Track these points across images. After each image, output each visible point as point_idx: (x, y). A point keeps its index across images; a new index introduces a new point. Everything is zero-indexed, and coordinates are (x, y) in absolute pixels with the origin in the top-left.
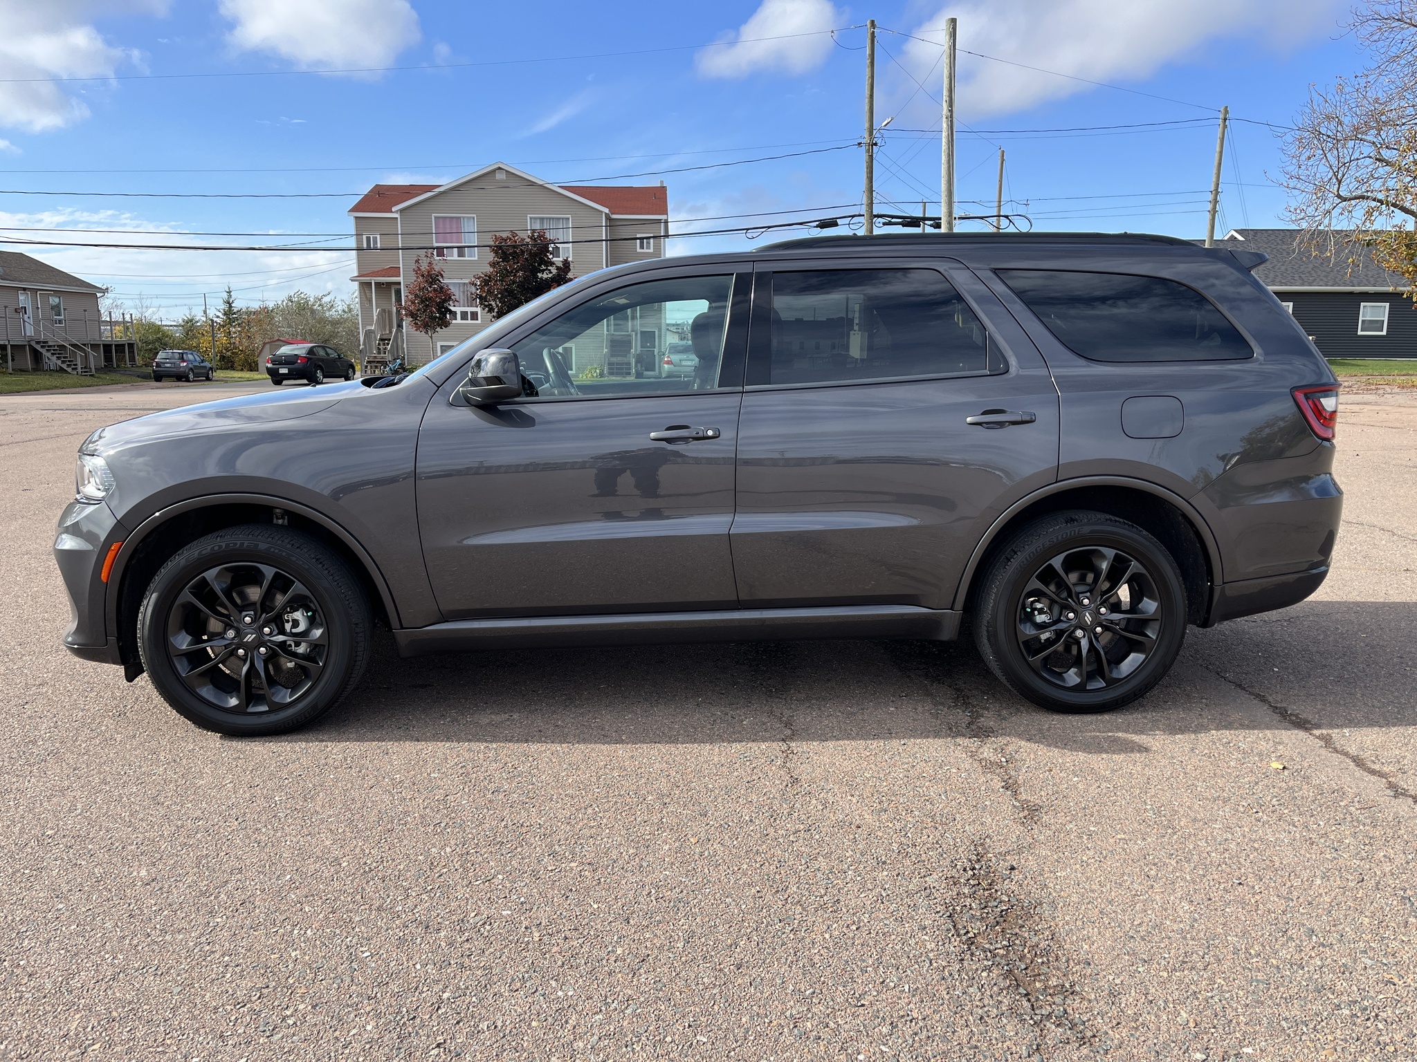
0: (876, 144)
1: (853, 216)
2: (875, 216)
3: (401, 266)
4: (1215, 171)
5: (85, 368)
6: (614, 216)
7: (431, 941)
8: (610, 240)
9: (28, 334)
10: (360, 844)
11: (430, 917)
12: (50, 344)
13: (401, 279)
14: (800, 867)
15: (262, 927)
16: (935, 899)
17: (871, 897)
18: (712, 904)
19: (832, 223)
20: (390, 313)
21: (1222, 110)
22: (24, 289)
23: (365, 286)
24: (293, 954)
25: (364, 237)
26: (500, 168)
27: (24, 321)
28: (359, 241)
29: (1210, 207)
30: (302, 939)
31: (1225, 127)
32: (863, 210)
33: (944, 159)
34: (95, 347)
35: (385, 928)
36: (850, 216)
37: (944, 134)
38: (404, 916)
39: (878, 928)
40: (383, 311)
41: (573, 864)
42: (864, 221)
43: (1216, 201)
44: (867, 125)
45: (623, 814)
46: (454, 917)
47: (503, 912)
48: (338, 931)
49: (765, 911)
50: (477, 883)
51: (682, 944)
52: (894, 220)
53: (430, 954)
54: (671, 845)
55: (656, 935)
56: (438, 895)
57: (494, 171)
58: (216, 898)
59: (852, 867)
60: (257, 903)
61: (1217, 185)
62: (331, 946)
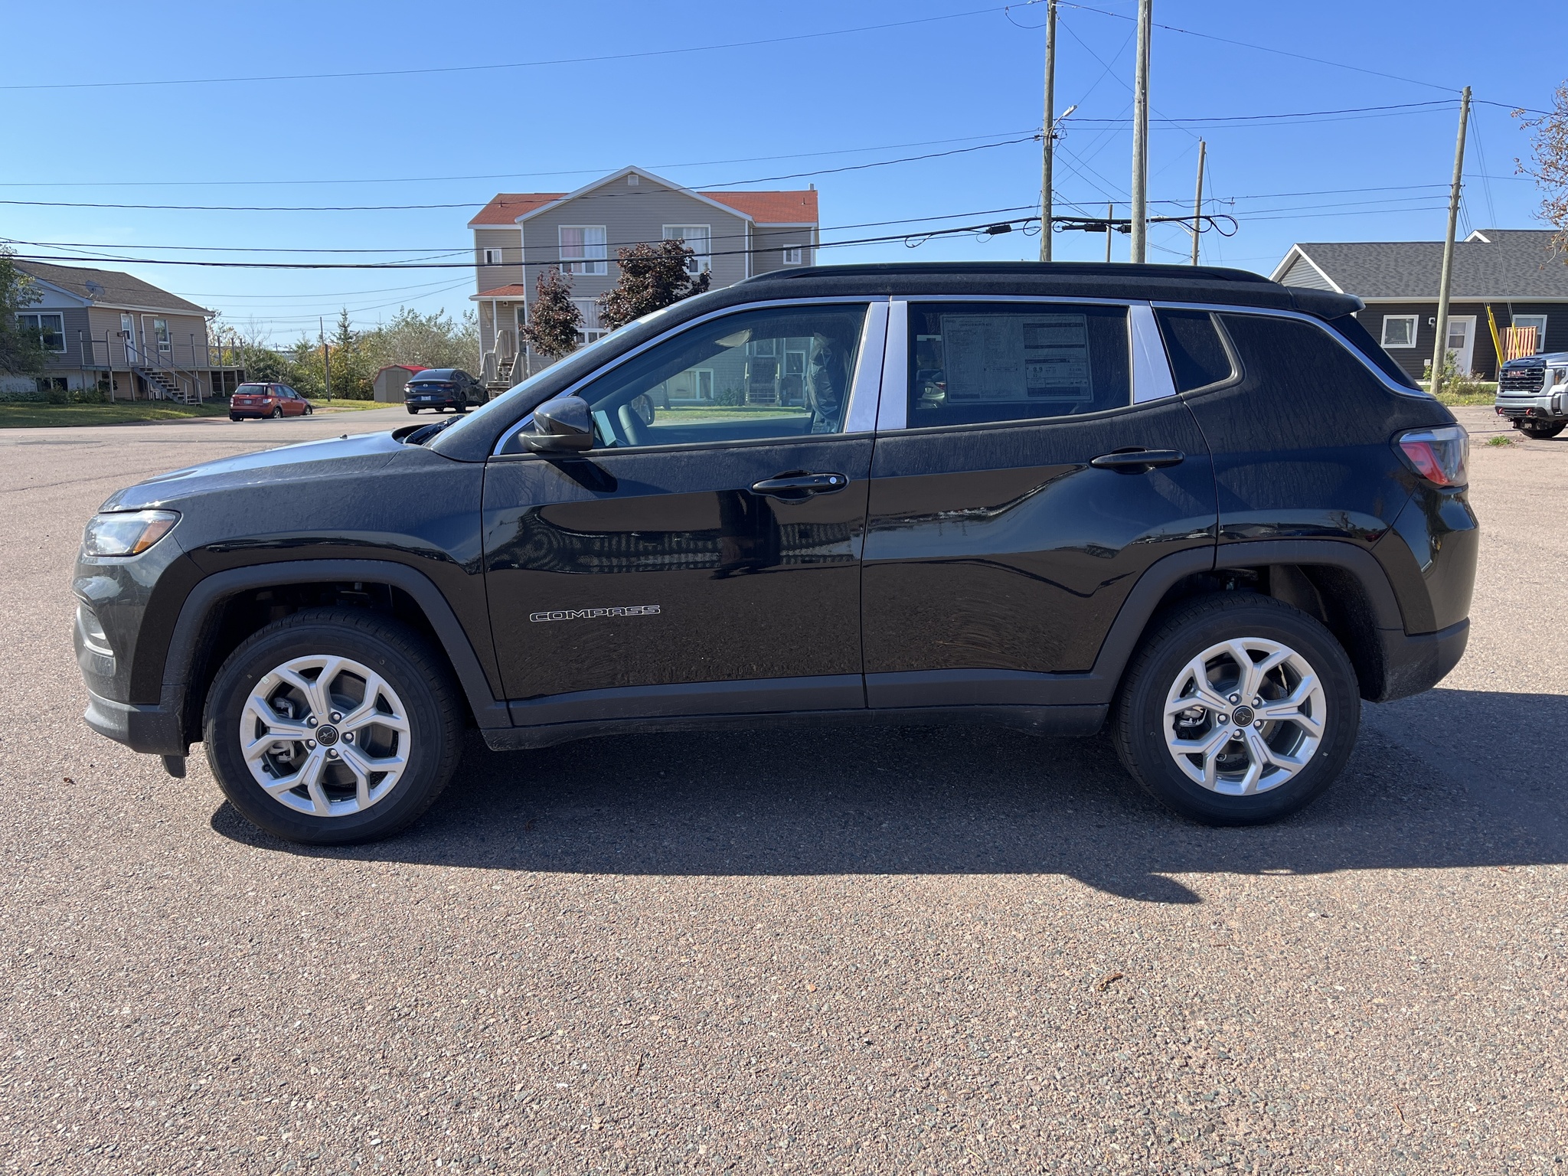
1: (1028, 220)
2: (1054, 219)
3: (524, 283)
4: (1456, 162)
5: (193, 397)
6: (758, 225)
7: (461, 1125)
8: (753, 252)
9: (131, 360)
10: (393, 981)
11: (464, 1089)
12: (155, 371)
13: (523, 298)
14: (947, 1032)
15: (254, 1095)
16: (1128, 1085)
17: (1040, 1080)
18: (829, 1084)
19: (1003, 228)
20: (513, 335)
21: (1464, 90)
22: (127, 312)
23: (485, 306)
24: (284, 1137)
25: (485, 251)
26: (632, 173)
27: (127, 346)
28: (479, 256)
29: (1450, 203)
30: (300, 1114)
31: (1467, 110)
33: (1135, 150)
34: (202, 373)
35: (405, 1103)
36: (1024, 220)
37: (1136, 121)
38: (431, 1086)
39: (1050, 1128)
40: (505, 333)
41: (653, 1018)
42: (1042, 226)
43: (1457, 197)
44: (1045, 115)
45: (724, 948)
46: (494, 1090)
47: (557, 1085)
48: (345, 1107)
49: (898, 1095)
50: (530, 1040)
51: (786, 1142)
52: (1075, 224)
53: (456, 1145)
54: (781, 993)
55: (753, 1128)
56: (478, 1057)
57: (626, 176)
58: (206, 1049)
59: (1017, 1034)
60: (253, 1059)
61: (1459, 178)
62: (333, 1127)
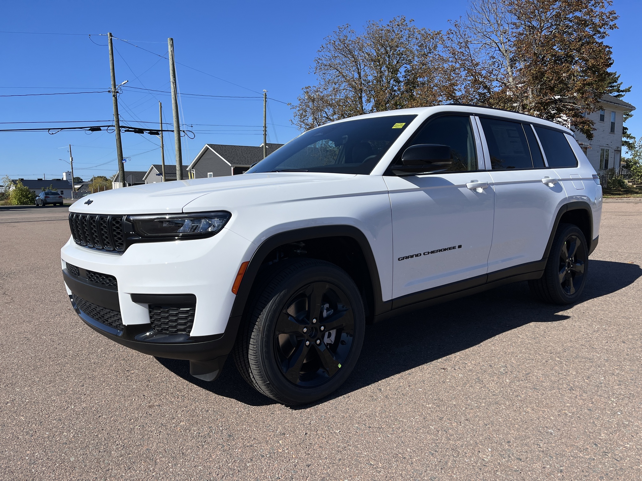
0: (118, 92)
1: (109, 126)
2: (121, 127)
19: (98, 129)
21: (264, 94)
29: (263, 133)
31: (266, 101)
32: (114, 123)
33: (173, 101)
36: (107, 126)
37: (172, 90)
42: (116, 129)
43: (266, 131)
44: (112, 83)
52: (130, 129)
61: (265, 124)
